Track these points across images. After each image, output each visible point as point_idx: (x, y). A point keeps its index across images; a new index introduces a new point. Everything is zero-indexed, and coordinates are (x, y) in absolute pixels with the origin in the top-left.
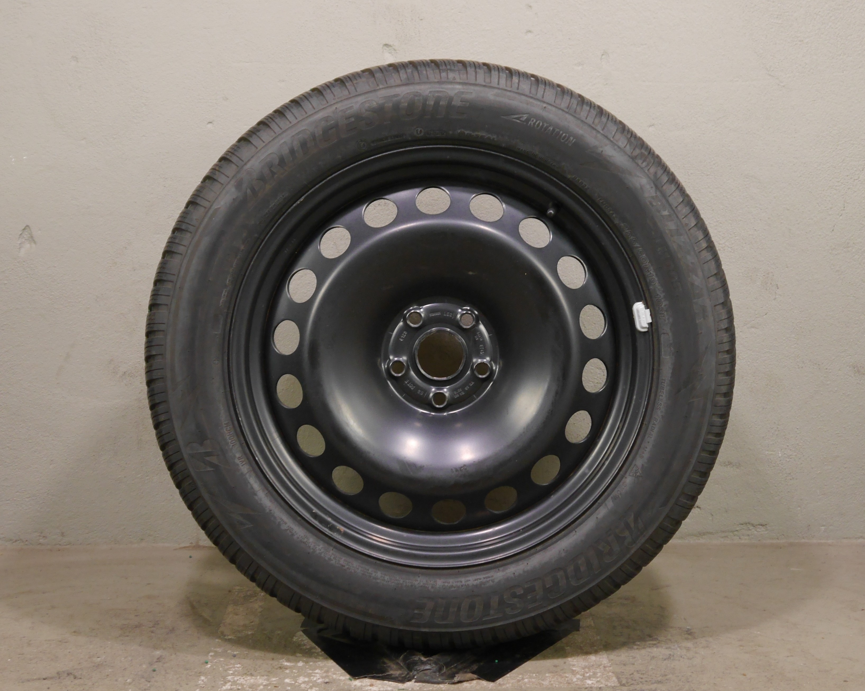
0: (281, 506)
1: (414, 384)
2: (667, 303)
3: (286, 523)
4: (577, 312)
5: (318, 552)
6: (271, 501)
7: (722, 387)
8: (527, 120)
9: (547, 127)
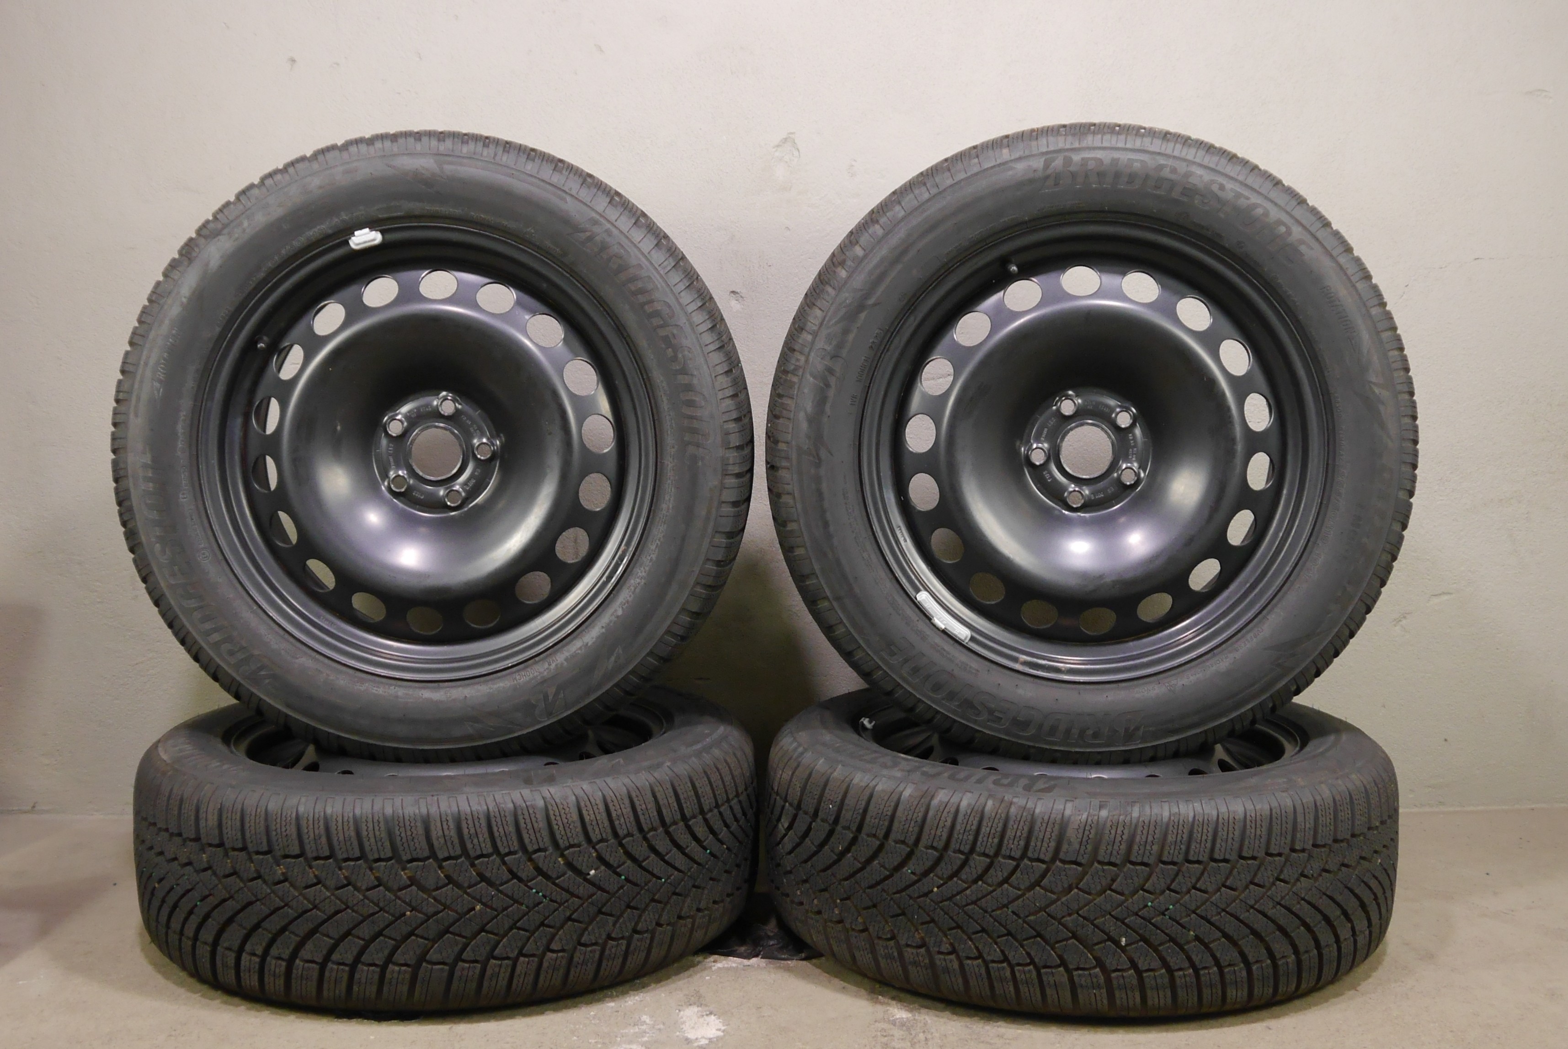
0: (599, 615)
1: (469, 479)
2: (342, 213)
3: (616, 611)
4: (369, 311)
5: (643, 574)
6: (593, 627)
7: (432, 145)
8: (160, 381)
9: (164, 359)
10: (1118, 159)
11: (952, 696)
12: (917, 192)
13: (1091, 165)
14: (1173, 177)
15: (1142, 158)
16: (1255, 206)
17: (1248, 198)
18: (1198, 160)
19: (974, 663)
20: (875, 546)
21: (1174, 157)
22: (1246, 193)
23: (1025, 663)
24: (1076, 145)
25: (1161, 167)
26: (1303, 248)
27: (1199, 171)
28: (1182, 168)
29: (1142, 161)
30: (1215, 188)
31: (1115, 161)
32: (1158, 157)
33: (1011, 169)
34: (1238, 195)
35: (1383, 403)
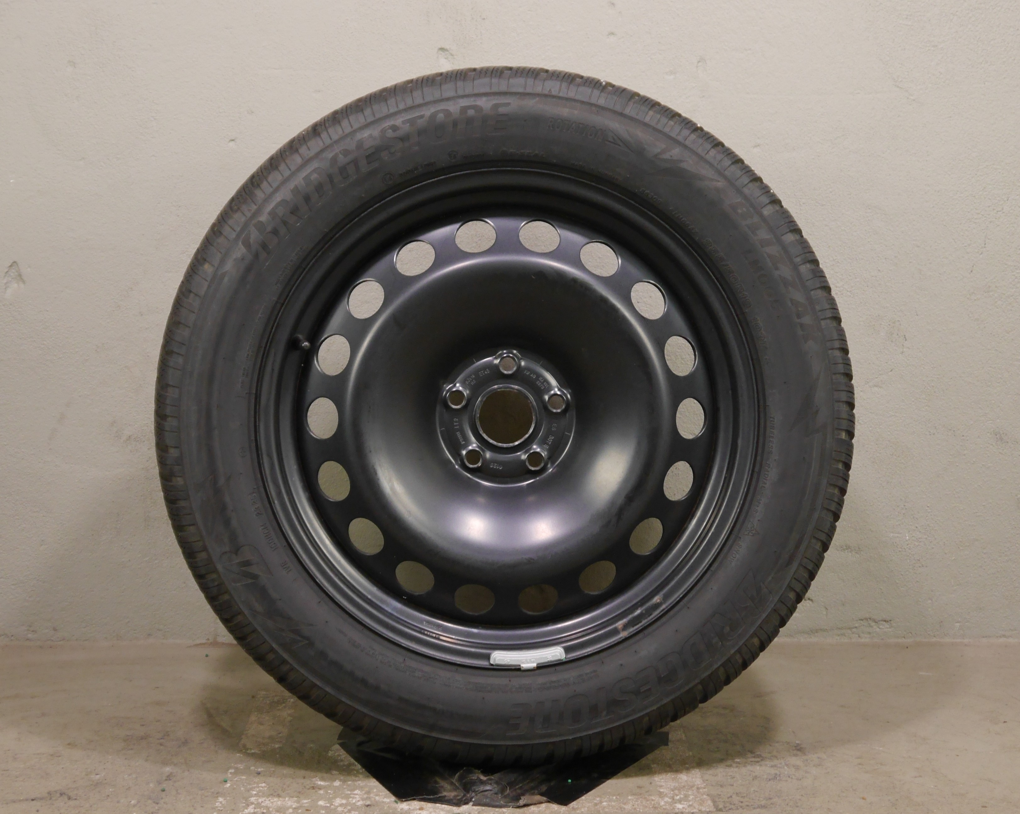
10: (296, 187)
11: (594, 710)
12: (171, 364)
13: (281, 211)
14: (350, 158)
15: (312, 168)
16: (433, 116)
17: (422, 117)
18: (356, 126)
19: (587, 668)
20: (420, 658)
21: (336, 142)
22: (417, 114)
23: (625, 627)
24: (254, 208)
25: (334, 160)
26: (502, 110)
27: (366, 134)
28: (350, 144)
29: (314, 171)
30: (390, 134)
31: (296, 191)
32: (324, 155)
33: (224, 275)
34: (412, 122)
35: (681, 161)
